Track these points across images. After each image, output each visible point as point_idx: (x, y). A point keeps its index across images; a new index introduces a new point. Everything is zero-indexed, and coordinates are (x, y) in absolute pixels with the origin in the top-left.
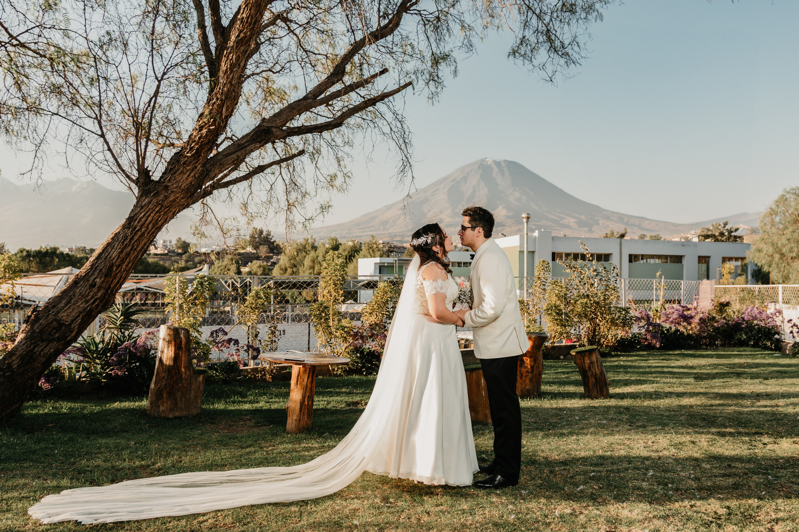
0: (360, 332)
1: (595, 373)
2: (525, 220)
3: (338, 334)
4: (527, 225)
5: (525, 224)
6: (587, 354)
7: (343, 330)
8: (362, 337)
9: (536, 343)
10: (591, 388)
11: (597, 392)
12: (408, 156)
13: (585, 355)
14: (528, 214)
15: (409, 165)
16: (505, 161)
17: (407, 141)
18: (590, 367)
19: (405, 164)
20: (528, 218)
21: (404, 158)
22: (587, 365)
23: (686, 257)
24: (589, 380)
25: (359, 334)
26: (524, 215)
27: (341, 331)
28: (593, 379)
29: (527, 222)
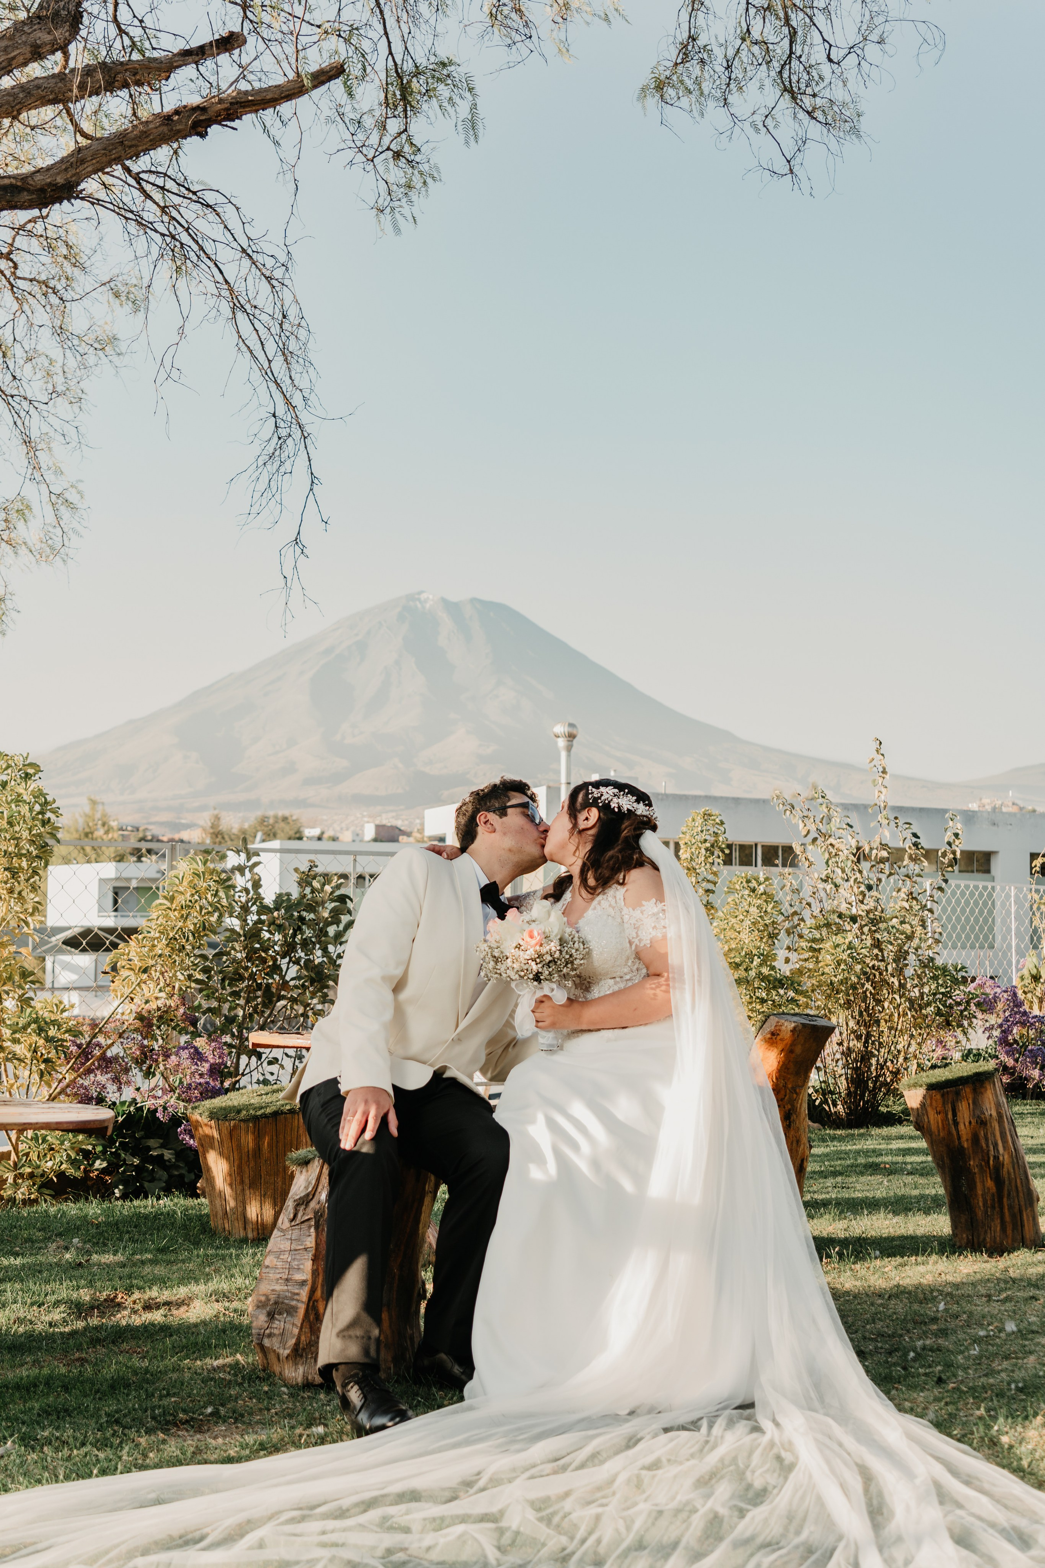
0: (99, 1045)
1: (996, 1158)
2: (561, 743)
3: (20, 1050)
4: (569, 756)
5: (563, 754)
6: (967, 1090)
7: (40, 1030)
8: (106, 1063)
9: (798, 1050)
10: (980, 1214)
11: (1004, 1229)
12: (297, 400)
13: (958, 1094)
14: (571, 725)
15: (297, 434)
16: (474, 601)
17: (293, 345)
18: (975, 1139)
19: (283, 433)
20: (571, 737)
21: (281, 409)
22: (964, 1130)
23: (1000, 856)
24: (972, 1186)
25: (97, 1052)
26: (560, 729)
27: (35, 1038)
28: (990, 1183)
29: (569, 749)
